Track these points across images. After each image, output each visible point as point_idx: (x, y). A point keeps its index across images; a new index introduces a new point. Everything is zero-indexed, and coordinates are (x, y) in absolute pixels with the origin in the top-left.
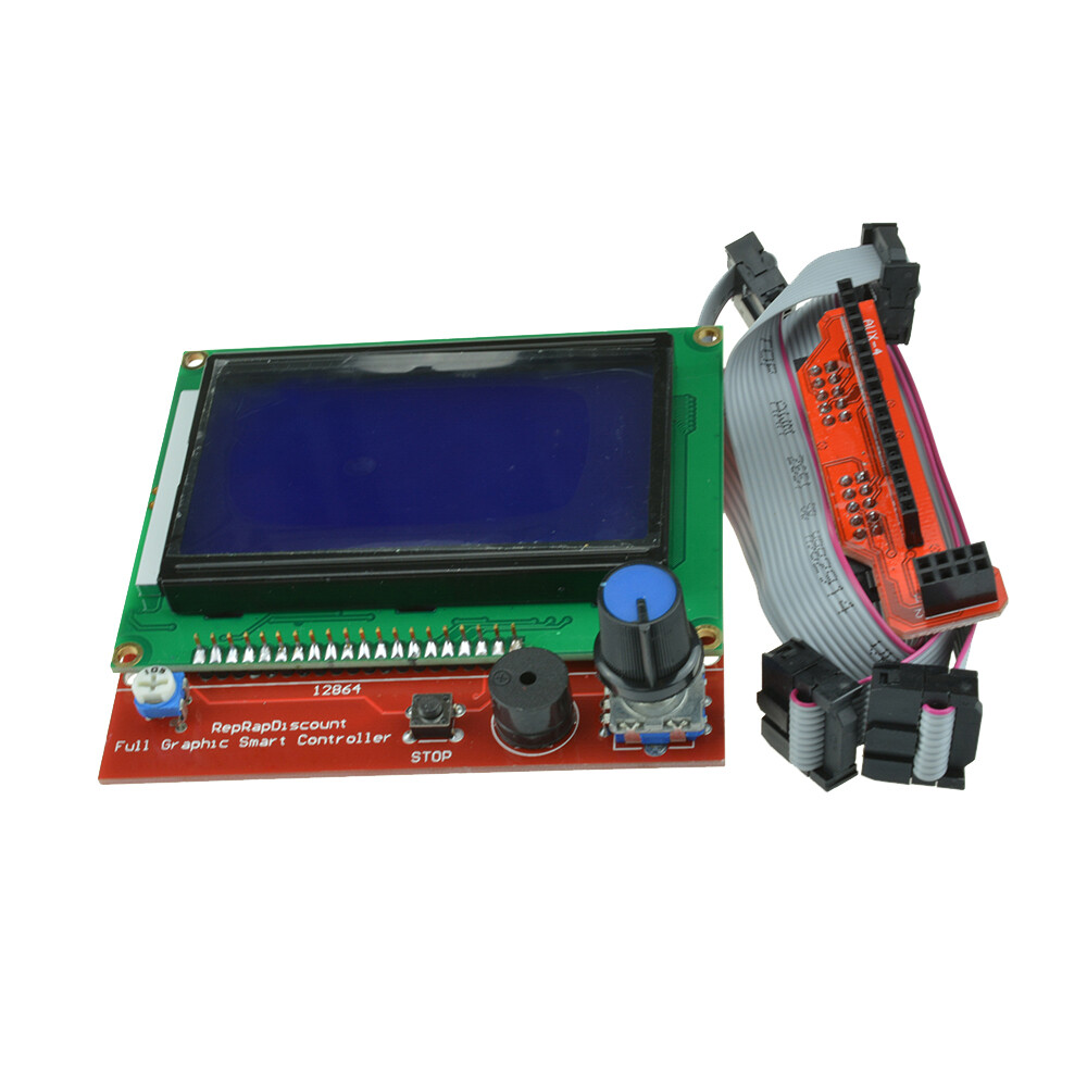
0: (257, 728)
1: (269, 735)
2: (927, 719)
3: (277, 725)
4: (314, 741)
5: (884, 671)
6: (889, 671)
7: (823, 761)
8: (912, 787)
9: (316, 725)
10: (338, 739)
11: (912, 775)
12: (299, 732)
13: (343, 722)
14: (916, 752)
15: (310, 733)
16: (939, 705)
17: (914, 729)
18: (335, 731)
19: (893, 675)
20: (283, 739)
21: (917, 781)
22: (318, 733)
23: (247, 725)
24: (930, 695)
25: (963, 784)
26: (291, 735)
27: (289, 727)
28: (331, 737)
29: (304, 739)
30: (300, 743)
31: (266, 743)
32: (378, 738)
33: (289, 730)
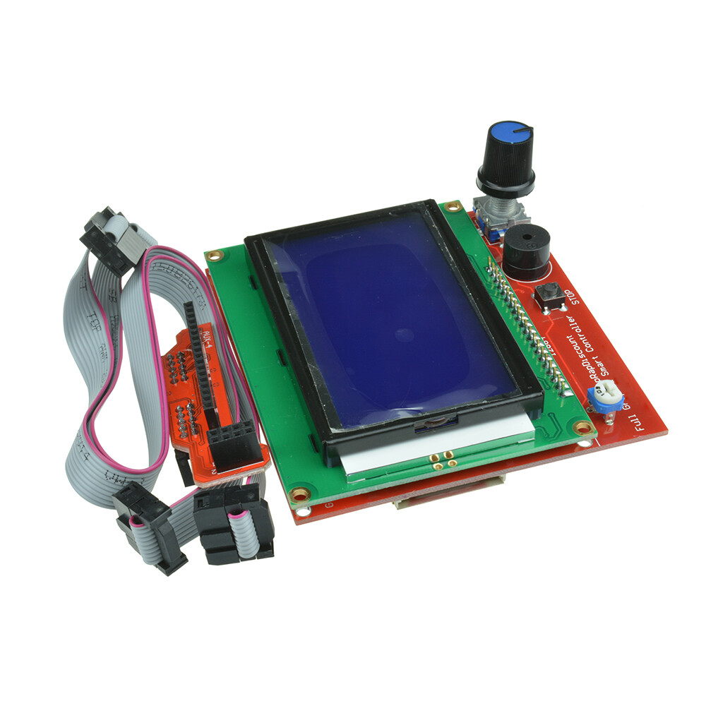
0: (592, 370)
1: (594, 364)
2: (234, 522)
3: (586, 364)
4: (588, 345)
5: (200, 498)
6: (203, 498)
7: (162, 557)
8: (242, 563)
9: (576, 347)
10: (580, 336)
11: (239, 557)
12: (585, 352)
13: (568, 337)
14: (235, 543)
15: (583, 347)
16: (237, 512)
17: (229, 529)
18: (576, 338)
19: (206, 500)
20: (593, 358)
21: (243, 560)
22: (580, 344)
23: (593, 377)
24: (229, 508)
25: (273, 552)
26: (589, 356)
27: (584, 358)
28: (581, 339)
29: (589, 349)
30: (593, 350)
31: (600, 364)
32: (571, 320)
33: (586, 358)
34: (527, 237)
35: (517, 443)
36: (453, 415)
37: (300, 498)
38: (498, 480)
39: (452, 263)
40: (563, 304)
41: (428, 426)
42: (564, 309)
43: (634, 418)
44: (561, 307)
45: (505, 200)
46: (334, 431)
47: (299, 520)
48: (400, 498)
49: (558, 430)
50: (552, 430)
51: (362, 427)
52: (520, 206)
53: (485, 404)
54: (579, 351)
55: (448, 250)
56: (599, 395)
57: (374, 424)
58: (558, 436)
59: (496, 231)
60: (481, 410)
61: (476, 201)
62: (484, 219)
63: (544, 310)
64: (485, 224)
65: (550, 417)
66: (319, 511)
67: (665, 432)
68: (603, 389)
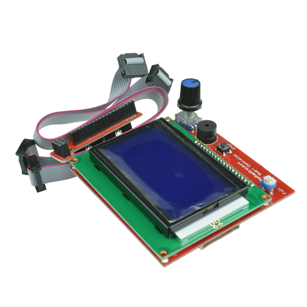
0: (254, 174)
1: (254, 172)
3: (250, 172)
4: (247, 164)
10: (243, 161)
12: (248, 168)
13: (238, 163)
15: (246, 166)
18: (242, 163)
20: (252, 169)
22: (244, 164)
23: (256, 176)
26: (250, 169)
27: (249, 170)
28: (243, 162)
29: (249, 166)
30: (250, 166)
31: (256, 171)
32: (236, 156)
33: (249, 169)
34: (207, 125)
35: (243, 210)
36: (215, 204)
37: (163, 255)
38: (237, 227)
39: (184, 142)
40: (230, 150)
41: (207, 211)
42: (231, 152)
43: (280, 189)
44: (229, 151)
45: (190, 112)
46: (171, 222)
47: (164, 265)
48: (202, 245)
49: (256, 201)
50: (254, 201)
51: (181, 217)
52: (196, 114)
53: (227, 196)
54: (245, 167)
55: (179, 137)
56: (267, 183)
57: (186, 215)
58: (257, 203)
59: (189, 126)
60: (226, 199)
61: (176, 115)
62: (183, 122)
63: (223, 154)
64: (184, 124)
65: (250, 196)
66: (172, 259)
67: (294, 192)
68: (267, 180)
